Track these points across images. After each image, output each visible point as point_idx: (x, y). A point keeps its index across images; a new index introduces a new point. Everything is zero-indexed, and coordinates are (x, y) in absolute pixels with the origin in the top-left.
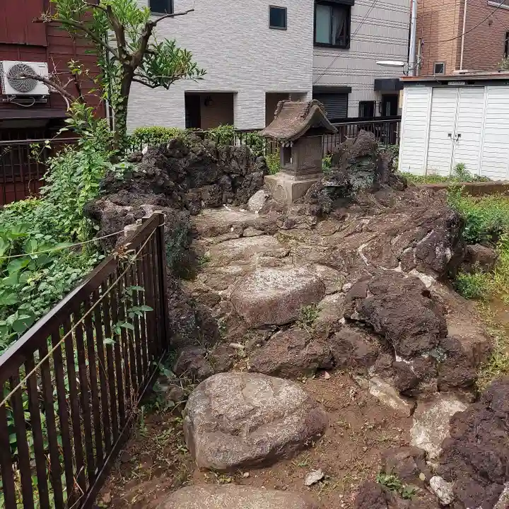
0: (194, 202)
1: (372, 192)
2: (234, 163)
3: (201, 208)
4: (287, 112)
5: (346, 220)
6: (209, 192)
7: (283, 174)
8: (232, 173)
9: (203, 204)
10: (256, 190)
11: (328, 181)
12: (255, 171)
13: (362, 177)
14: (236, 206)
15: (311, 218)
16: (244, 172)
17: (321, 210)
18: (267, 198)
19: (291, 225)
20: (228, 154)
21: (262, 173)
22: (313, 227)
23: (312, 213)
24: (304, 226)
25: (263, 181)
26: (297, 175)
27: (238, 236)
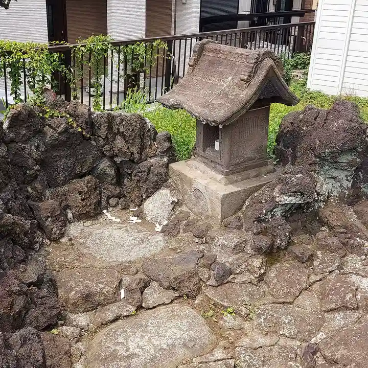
0: (55, 218)
1: (351, 204)
2: (120, 143)
3: (66, 222)
4: (212, 63)
5: (316, 263)
6: (80, 193)
7: (202, 166)
8: (117, 156)
9: (70, 215)
10: (156, 187)
11: (285, 194)
12: (154, 156)
13: (334, 178)
14: (124, 209)
15: (257, 262)
16: (137, 156)
17: (272, 244)
18: (176, 204)
19: (224, 277)
20: (110, 128)
21: (165, 159)
22: (261, 278)
23: (258, 250)
24: (246, 277)
25: (167, 174)
26: (227, 174)
27: (133, 309)
